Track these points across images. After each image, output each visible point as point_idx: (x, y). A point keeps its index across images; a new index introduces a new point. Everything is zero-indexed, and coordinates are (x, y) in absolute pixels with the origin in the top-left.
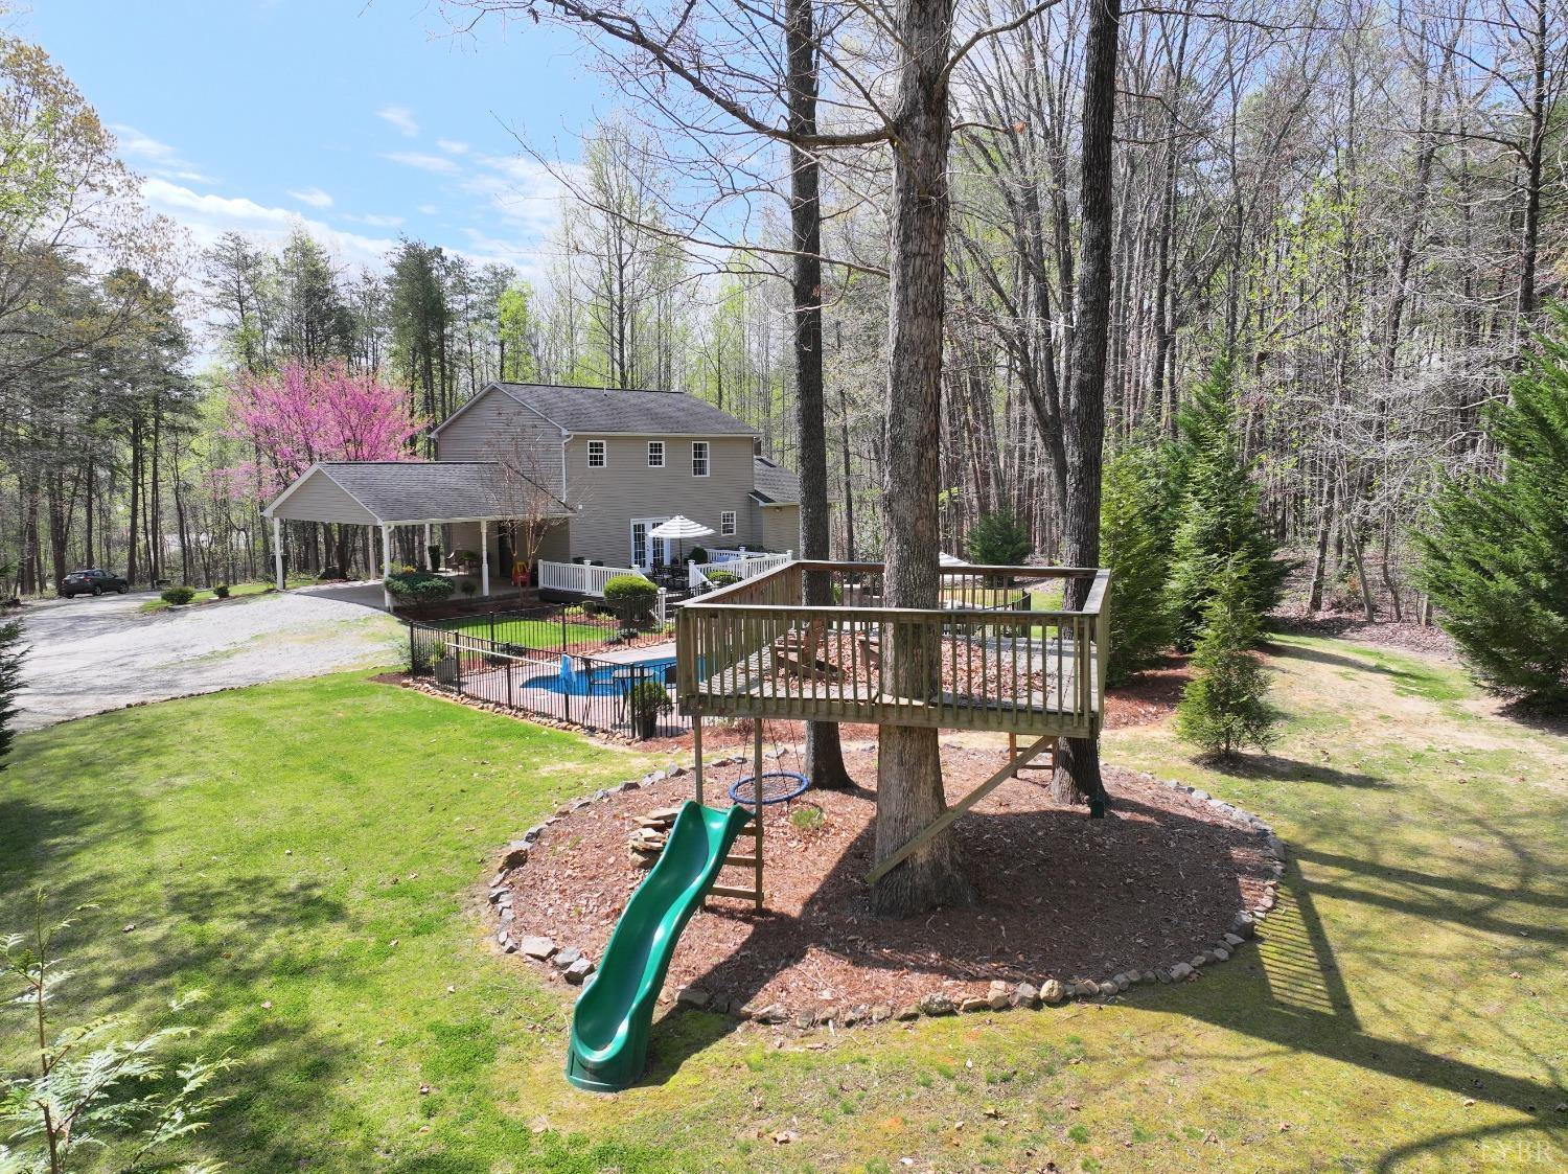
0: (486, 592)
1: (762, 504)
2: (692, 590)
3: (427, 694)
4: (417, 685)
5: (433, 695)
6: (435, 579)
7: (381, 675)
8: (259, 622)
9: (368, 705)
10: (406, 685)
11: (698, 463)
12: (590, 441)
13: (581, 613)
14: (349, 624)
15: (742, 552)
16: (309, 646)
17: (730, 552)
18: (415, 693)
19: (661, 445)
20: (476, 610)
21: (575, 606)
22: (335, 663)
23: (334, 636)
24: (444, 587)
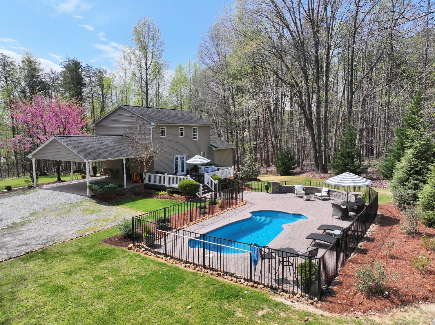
0: (125, 187)
1: (214, 149)
2: (206, 183)
3: (146, 256)
4: (137, 249)
5: (149, 256)
6: (110, 184)
7: (110, 239)
8: (32, 205)
9: (121, 268)
10: (130, 249)
11: (194, 135)
12: (161, 127)
13: (166, 194)
14: (74, 205)
15: (213, 166)
16: (60, 218)
17: (208, 167)
18: (139, 255)
19: (183, 128)
20: (124, 195)
21: (162, 191)
22: (77, 228)
23: (70, 212)
24: (114, 187)
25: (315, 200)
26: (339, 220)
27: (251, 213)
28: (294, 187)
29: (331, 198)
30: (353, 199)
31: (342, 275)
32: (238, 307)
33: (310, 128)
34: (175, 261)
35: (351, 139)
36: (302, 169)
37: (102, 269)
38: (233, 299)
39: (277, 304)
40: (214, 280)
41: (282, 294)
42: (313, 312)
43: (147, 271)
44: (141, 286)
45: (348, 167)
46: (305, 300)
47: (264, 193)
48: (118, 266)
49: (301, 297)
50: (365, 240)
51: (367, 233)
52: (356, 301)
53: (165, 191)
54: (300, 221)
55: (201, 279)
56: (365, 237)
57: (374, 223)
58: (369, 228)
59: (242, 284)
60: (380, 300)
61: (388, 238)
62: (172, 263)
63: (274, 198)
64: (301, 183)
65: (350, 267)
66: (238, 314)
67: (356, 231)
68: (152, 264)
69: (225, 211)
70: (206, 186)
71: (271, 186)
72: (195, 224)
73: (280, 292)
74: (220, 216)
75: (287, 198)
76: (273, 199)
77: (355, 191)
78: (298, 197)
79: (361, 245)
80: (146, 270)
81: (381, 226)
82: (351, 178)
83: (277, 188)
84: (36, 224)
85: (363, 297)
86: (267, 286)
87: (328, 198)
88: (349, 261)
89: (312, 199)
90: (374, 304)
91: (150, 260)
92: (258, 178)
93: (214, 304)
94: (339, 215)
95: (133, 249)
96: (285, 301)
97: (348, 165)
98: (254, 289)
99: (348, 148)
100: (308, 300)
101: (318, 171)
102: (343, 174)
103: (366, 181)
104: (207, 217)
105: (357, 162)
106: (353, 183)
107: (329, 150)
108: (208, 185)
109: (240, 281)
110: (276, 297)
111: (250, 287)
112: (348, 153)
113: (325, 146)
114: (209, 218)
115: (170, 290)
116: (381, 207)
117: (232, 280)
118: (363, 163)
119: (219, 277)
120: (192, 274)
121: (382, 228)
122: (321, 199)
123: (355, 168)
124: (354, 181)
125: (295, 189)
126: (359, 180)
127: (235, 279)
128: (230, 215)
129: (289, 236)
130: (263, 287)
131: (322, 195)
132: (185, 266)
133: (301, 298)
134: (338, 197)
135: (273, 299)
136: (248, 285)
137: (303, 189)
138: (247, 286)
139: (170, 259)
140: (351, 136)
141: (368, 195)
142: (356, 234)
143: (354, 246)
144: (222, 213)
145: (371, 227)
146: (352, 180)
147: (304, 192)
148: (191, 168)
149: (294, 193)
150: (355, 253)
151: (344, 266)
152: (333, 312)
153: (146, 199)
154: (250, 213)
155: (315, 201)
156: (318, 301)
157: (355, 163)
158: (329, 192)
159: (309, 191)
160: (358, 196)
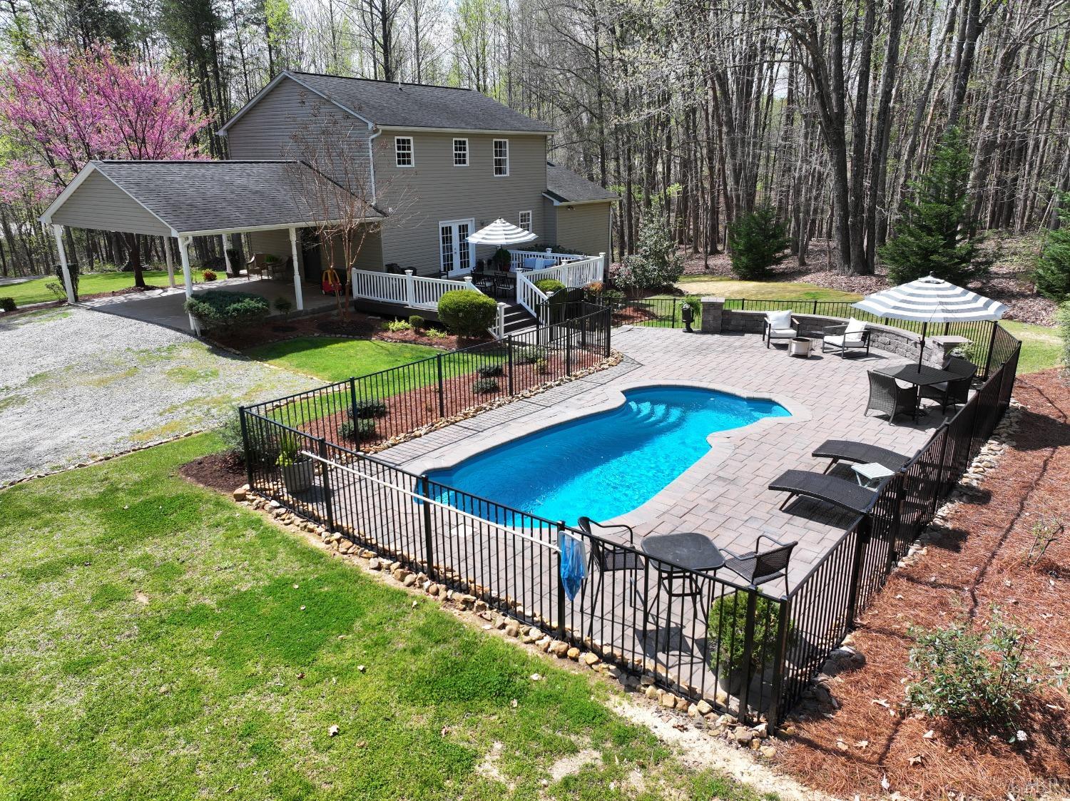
0: (300, 305)
1: (556, 203)
2: (520, 300)
3: (278, 524)
4: (259, 499)
5: (286, 524)
6: (247, 300)
7: (200, 463)
8: (43, 353)
9: (187, 563)
10: (241, 498)
11: (499, 162)
12: (396, 138)
13: (407, 329)
14: (149, 356)
15: (549, 253)
16: (102, 392)
17: (536, 253)
18: (259, 521)
19: (464, 142)
20: (293, 329)
21: (400, 321)
22: (136, 424)
23: (133, 375)
24: (258, 308)
25: (823, 355)
26: (887, 423)
27: (625, 392)
28: (765, 315)
29: (872, 350)
30: (935, 360)
31: (867, 628)
32: (495, 735)
33: (835, 142)
34: (355, 549)
35: (955, 173)
36: (803, 263)
37: (132, 563)
38: (485, 701)
39: (627, 735)
40: (451, 622)
41: (651, 693)
42: (745, 780)
43: (258, 580)
44: (218, 633)
45: (934, 257)
46: (725, 726)
47: (678, 333)
48: (184, 554)
49: (711, 711)
50: (960, 497)
51: (971, 470)
52: (902, 750)
53: (407, 321)
54: (766, 421)
55: (409, 619)
56: (961, 486)
57: (997, 437)
58: (977, 453)
59: (532, 642)
60: (994, 753)
61: (1036, 494)
62: (345, 553)
63: (704, 347)
64: (789, 304)
65: (899, 596)
66: (487, 766)
67: (935, 467)
68: (282, 555)
69: (553, 384)
70: (521, 307)
71: (698, 312)
72: (453, 423)
73: (647, 686)
74: (533, 399)
75: (741, 347)
76: (700, 350)
77: (946, 334)
78: (775, 345)
79: (946, 513)
80: (258, 575)
81: (1017, 448)
82: (938, 296)
83: (715, 318)
84: (35, 409)
85: (929, 734)
86: (610, 659)
87: (864, 350)
88: (899, 575)
89: (814, 353)
90: (967, 770)
91: (285, 540)
92: (676, 285)
93: (418, 719)
94: (889, 407)
95: (249, 500)
96: (658, 721)
97: (935, 252)
98: (566, 666)
99: (943, 203)
100: (732, 728)
101: (846, 269)
102: (914, 283)
103: (986, 306)
104: (492, 405)
105: (962, 245)
106: (943, 311)
107: (883, 207)
108: (525, 305)
109: (527, 634)
110: (630, 700)
111: (555, 656)
112: (938, 216)
113: (874, 196)
114: (500, 406)
115: (302, 653)
116: (1023, 385)
117: (503, 626)
118: (979, 246)
119: (468, 612)
120: (386, 598)
121: (1022, 454)
122: (839, 355)
123: (956, 260)
124: (947, 303)
125: (766, 322)
126: (964, 303)
127: (512, 624)
128: (564, 397)
129: (721, 474)
130: (596, 663)
131: (844, 342)
132: (377, 565)
133: (712, 715)
134: (892, 347)
135: (618, 710)
136: (550, 650)
137: (792, 321)
138: (546, 650)
139: (338, 541)
140: (954, 165)
141: (987, 345)
142: (933, 477)
143: (924, 518)
144: (541, 390)
145: (984, 450)
146: (941, 303)
147: (793, 332)
148: (490, 257)
149: (764, 334)
150: (923, 545)
151: (879, 591)
152: (813, 786)
153: (351, 343)
154: (623, 392)
155: (821, 358)
156: (769, 733)
157: (958, 246)
158: (867, 335)
159: (806, 329)
160: (956, 350)
